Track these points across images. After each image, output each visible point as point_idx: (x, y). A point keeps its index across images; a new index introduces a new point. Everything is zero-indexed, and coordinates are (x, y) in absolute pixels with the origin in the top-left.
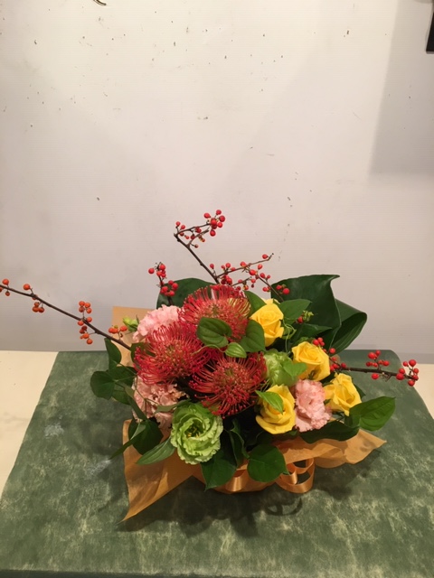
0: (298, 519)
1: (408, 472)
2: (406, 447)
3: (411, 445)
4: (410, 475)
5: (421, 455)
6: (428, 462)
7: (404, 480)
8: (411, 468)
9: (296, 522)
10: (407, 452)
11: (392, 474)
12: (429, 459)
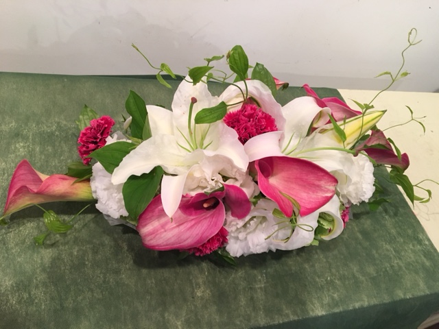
1: (398, 263)
2: (389, 233)
3: (393, 231)
4: (400, 268)
5: (404, 242)
6: (411, 249)
7: (398, 275)
8: (400, 259)
10: (392, 240)
11: (386, 268)
12: (411, 246)
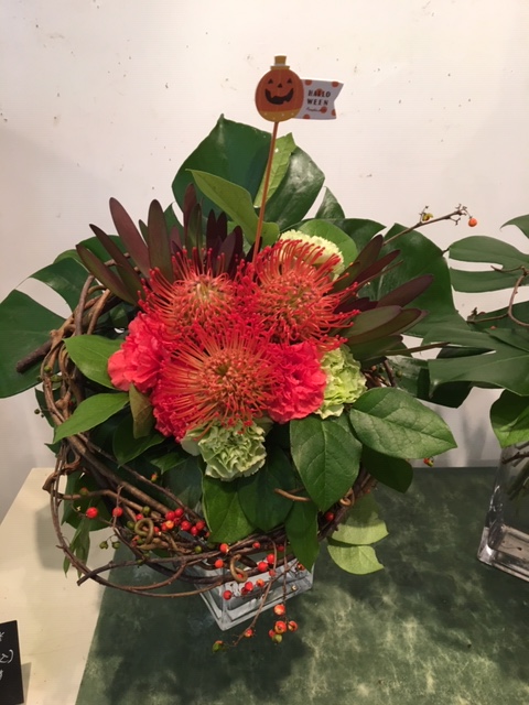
0: (477, 691)
9: (475, 694)
